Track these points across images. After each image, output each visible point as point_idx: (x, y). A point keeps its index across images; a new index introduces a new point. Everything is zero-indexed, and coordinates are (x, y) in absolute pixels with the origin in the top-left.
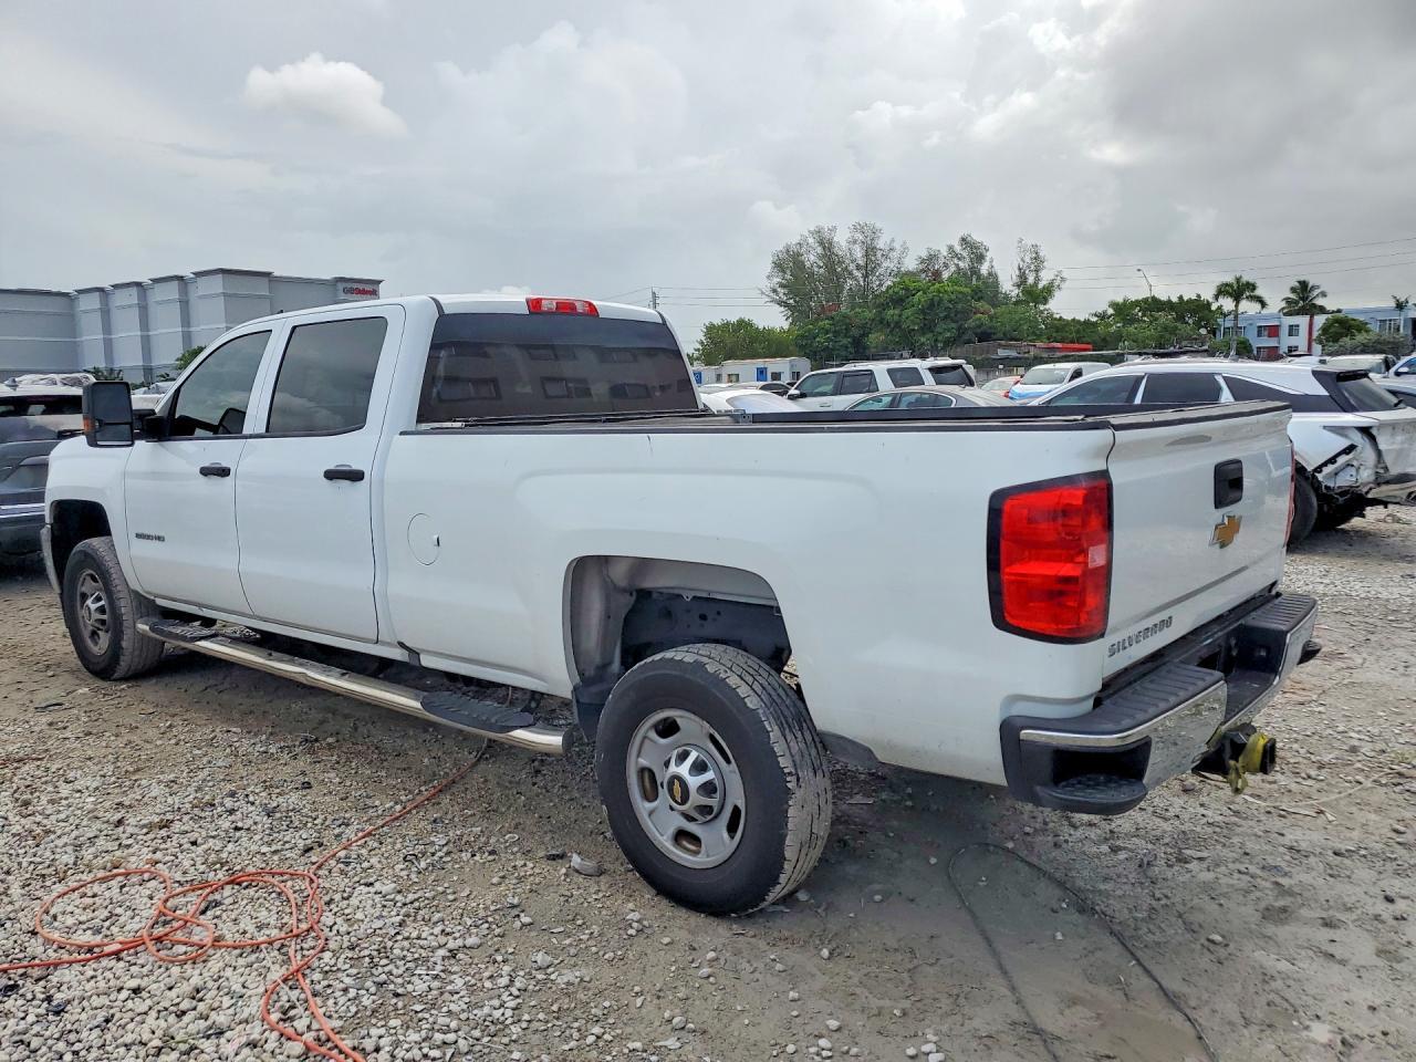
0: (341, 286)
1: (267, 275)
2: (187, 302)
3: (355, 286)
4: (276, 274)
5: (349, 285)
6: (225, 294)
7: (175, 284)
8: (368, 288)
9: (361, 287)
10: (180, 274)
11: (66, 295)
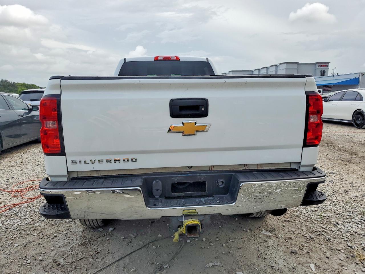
0: (317, 65)
1: (297, 63)
2: (277, 71)
3: (321, 64)
4: (300, 62)
5: (320, 64)
6: (286, 69)
7: (275, 66)
8: (325, 65)
9: (323, 64)
10: (275, 64)
11: (252, 71)
